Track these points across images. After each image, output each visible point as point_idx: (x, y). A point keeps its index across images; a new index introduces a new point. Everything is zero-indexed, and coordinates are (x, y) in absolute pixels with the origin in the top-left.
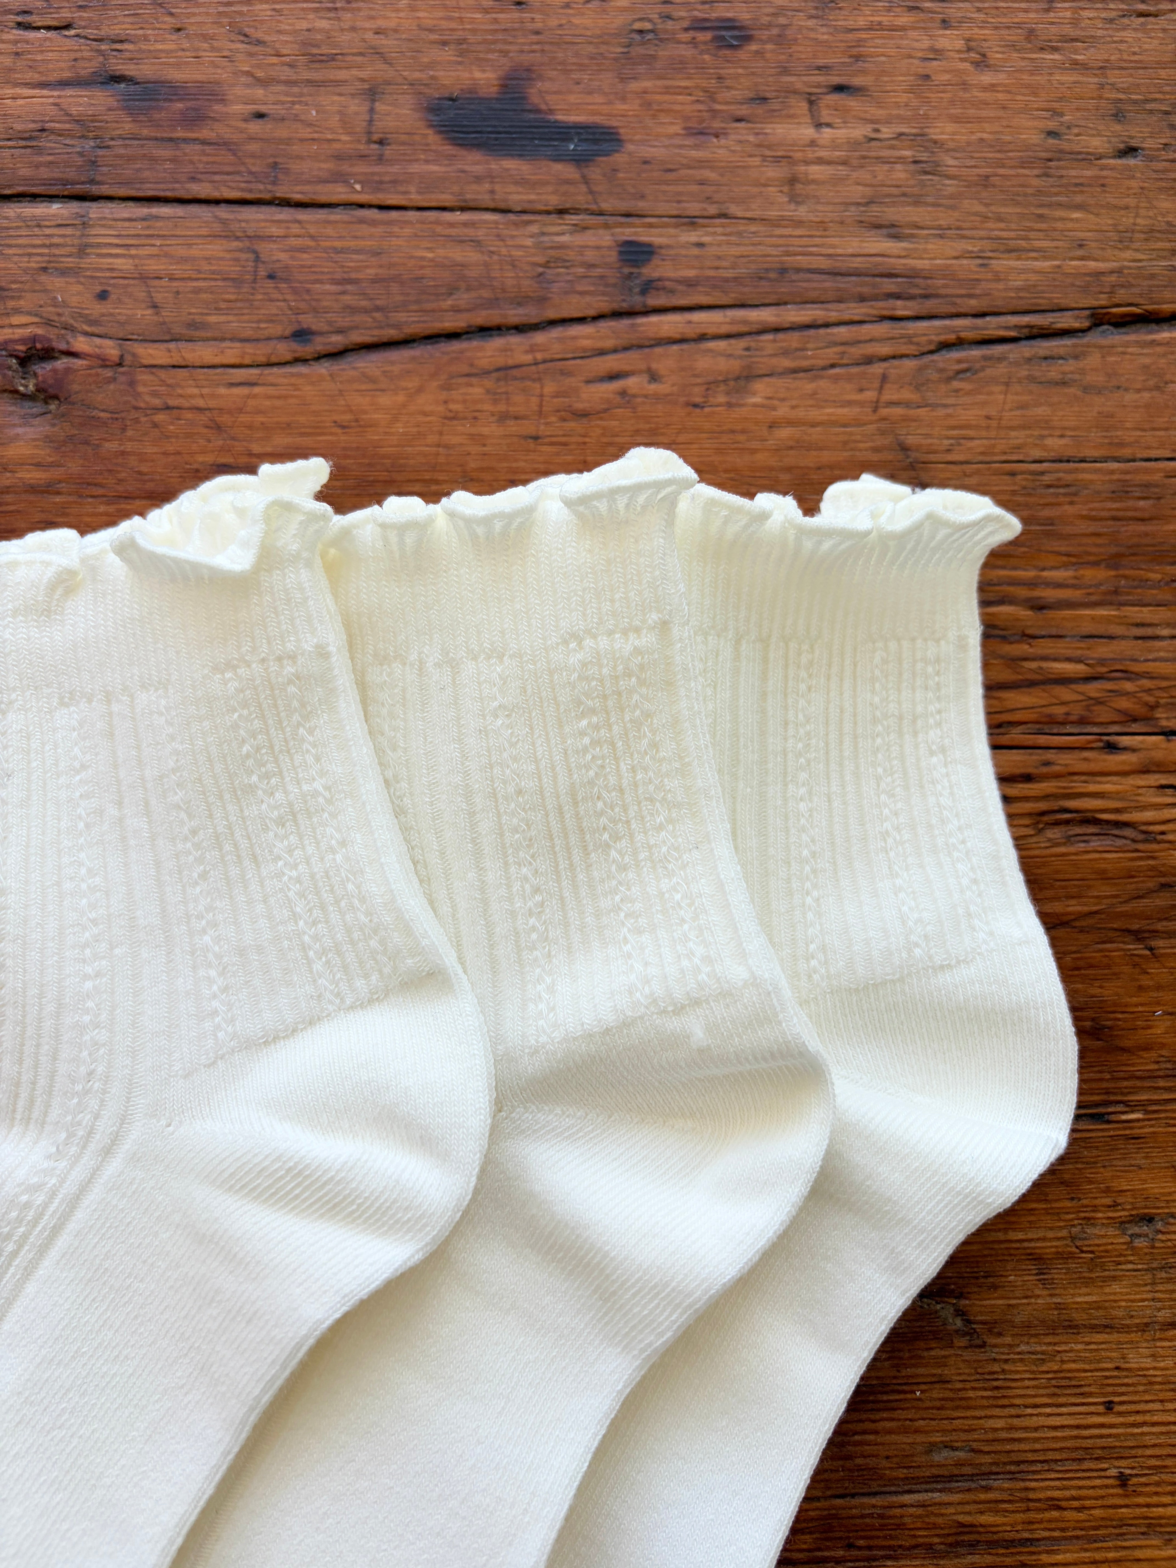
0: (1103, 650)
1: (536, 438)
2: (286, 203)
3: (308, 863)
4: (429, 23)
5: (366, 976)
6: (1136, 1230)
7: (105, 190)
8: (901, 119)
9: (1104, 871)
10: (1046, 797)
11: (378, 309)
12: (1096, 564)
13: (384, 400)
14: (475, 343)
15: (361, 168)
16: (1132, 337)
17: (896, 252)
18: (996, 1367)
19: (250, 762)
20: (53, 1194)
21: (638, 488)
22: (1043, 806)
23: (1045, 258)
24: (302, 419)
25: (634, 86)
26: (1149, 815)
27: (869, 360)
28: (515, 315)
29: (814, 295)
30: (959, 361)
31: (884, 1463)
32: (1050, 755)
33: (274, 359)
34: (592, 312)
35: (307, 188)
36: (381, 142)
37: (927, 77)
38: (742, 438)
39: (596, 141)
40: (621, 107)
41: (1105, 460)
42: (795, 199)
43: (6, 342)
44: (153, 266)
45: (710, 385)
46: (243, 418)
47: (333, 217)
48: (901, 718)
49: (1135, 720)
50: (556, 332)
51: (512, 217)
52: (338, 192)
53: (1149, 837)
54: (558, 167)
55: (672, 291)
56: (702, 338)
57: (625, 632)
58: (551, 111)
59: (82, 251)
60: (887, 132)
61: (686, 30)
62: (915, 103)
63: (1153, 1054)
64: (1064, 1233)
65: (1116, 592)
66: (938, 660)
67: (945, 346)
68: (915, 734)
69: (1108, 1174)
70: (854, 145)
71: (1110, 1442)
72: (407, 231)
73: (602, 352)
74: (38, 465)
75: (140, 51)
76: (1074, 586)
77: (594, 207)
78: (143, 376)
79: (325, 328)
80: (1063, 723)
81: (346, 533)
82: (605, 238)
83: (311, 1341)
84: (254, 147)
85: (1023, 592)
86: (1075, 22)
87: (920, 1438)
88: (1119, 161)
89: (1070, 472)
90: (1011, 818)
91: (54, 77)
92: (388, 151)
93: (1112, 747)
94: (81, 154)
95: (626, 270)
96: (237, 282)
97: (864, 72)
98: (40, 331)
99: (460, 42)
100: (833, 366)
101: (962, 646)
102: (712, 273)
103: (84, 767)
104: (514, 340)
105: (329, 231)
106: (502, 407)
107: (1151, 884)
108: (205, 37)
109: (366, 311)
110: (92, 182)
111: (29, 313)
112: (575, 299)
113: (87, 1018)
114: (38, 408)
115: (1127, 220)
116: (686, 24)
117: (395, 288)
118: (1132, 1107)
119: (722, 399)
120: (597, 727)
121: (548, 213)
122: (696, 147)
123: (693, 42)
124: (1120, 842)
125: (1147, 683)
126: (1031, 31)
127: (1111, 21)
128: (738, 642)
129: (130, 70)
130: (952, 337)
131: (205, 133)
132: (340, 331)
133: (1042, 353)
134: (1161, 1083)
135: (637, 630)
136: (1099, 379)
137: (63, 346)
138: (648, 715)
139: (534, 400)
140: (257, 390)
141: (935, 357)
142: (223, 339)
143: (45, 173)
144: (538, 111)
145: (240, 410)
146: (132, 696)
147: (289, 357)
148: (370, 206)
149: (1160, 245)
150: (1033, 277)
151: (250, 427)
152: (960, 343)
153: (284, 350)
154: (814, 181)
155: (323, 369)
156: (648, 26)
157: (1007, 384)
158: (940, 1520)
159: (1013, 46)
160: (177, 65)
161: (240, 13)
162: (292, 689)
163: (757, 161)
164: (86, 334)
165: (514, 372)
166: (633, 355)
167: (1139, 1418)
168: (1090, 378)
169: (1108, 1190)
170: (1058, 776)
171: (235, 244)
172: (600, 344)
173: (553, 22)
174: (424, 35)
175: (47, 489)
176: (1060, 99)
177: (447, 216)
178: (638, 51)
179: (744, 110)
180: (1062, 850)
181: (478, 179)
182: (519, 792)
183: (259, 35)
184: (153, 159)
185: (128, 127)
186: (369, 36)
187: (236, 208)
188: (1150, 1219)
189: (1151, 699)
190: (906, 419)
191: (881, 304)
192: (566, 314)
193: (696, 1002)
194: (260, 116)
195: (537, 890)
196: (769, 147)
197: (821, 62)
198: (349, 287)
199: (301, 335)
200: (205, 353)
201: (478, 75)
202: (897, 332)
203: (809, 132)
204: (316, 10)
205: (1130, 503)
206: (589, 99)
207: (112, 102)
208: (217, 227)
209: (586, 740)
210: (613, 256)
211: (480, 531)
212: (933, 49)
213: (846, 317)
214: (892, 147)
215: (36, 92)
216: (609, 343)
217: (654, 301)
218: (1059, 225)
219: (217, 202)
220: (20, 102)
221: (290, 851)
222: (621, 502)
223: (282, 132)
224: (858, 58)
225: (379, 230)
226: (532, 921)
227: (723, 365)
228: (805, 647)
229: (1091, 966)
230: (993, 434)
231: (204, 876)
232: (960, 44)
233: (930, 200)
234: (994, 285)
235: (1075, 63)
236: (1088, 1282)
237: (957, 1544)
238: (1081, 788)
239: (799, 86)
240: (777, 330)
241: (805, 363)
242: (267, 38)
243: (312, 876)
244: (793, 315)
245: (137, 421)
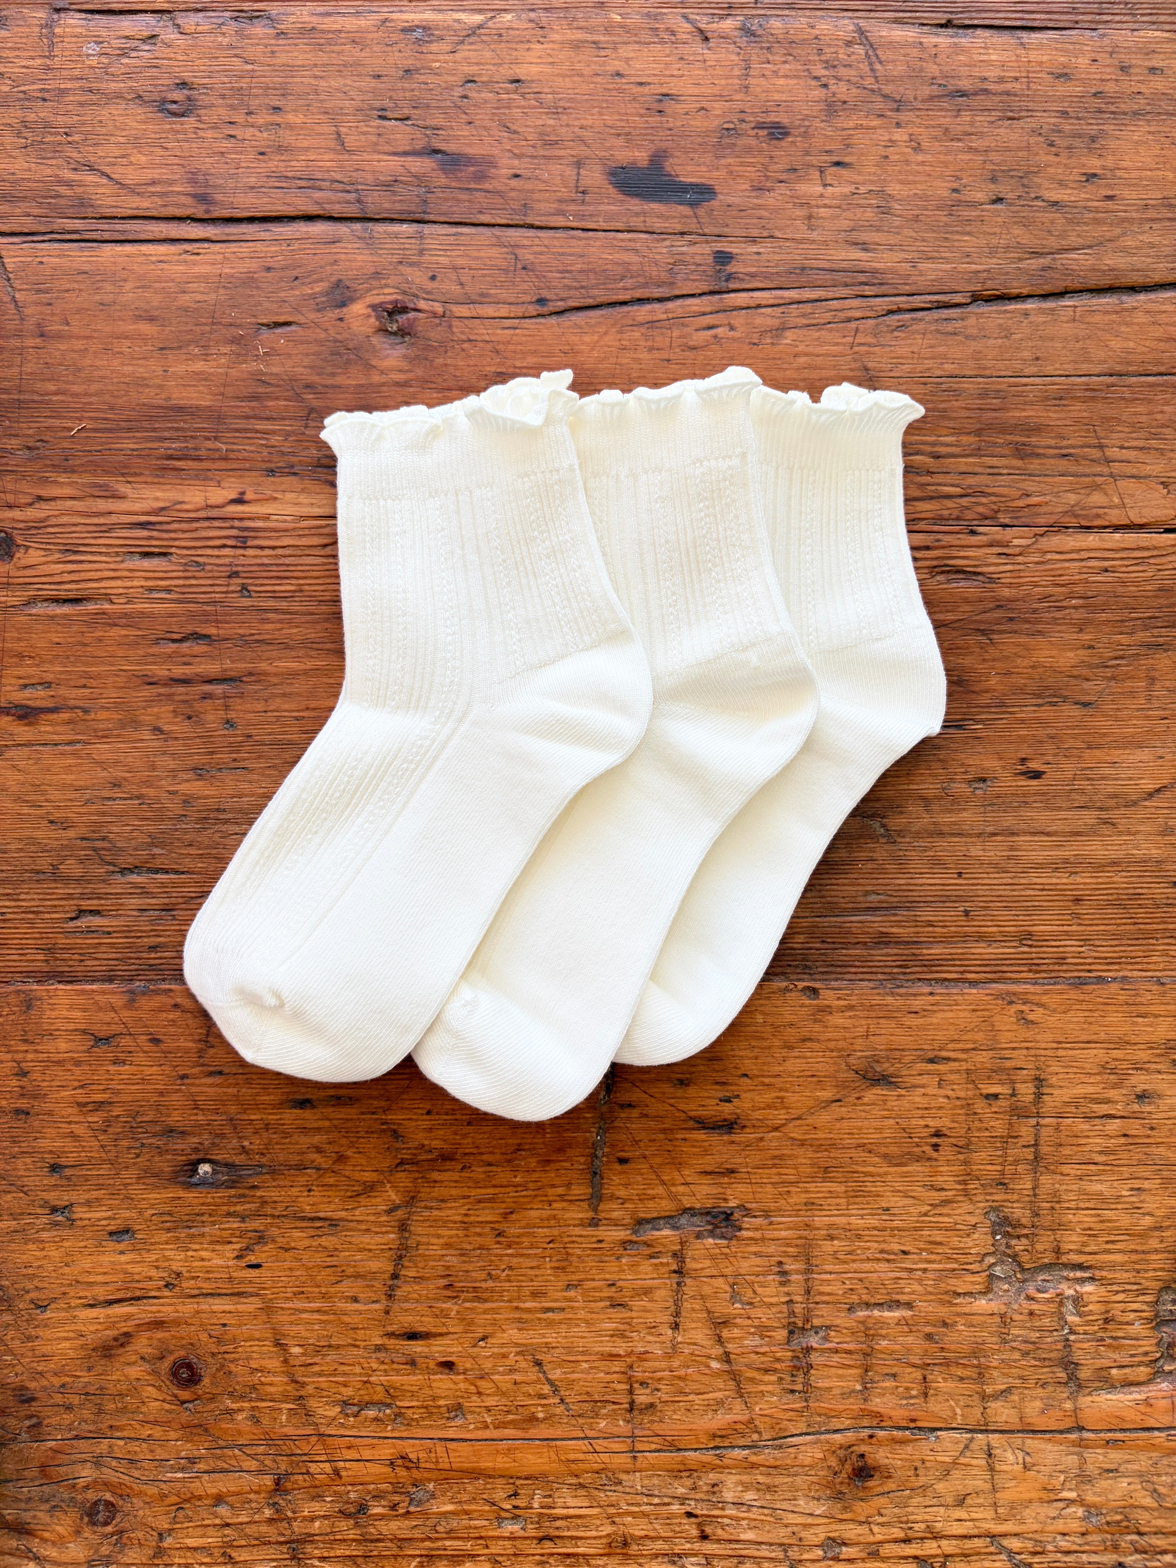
0: (971, 480)
1: (669, 360)
2: (532, 226)
3: (561, 577)
4: (610, 123)
5: (590, 634)
6: (977, 785)
7: (432, 217)
8: (872, 182)
9: (967, 598)
10: (937, 558)
11: (583, 287)
12: (969, 433)
13: (587, 339)
14: (635, 308)
15: (572, 207)
16: (994, 308)
17: (865, 259)
18: (901, 853)
19: (534, 525)
20: (434, 741)
21: (734, 386)
22: (935, 563)
23: (948, 263)
24: (542, 348)
25: (723, 161)
26: (992, 569)
27: (849, 320)
28: (657, 292)
29: (819, 283)
30: (899, 321)
31: (842, 900)
32: (940, 536)
33: (527, 315)
34: (699, 291)
35: (543, 218)
36: (583, 192)
37: (887, 157)
38: (779, 362)
39: (702, 193)
40: (716, 174)
41: (976, 376)
42: (811, 228)
43: (382, 303)
44: (460, 262)
45: (762, 333)
46: (511, 347)
47: (557, 235)
48: (860, 512)
49: (986, 518)
50: (679, 302)
51: (655, 236)
52: (560, 221)
53: (991, 580)
54: (681, 208)
55: (743, 280)
56: (759, 306)
57: (724, 458)
58: (677, 176)
59: (421, 252)
60: (863, 189)
61: (753, 128)
62: (879, 172)
63: (989, 695)
64: (939, 786)
65: (979, 449)
66: (880, 481)
67: (891, 312)
68: (867, 521)
69: (963, 756)
70: (845, 197)
71: (961, 893)
72: (598, 243)
73: (704, 314)
74: (400, 371)
75: (449, 135)
76: (956, 446)
77: (700, 231)
78: (456, 322)
79: (555, 298)
80: (948, 520)
81: (581, 408)
82: (707, 249)
83: (572, 796)
84: (513, 194)
85: (928, 449)
86: (972, 124)
87: (860, 888)
88: (992, 206)
89: (957, 383)
90: (916, 568)
91: (400, 149)
92: (587, 198)
93: (973, 533)
94: (418, 196)
95: (718, 268)
96: (506, 271)
97: (850, 154)
98: (399, 297)
99: (629, 134)
100: (829, 323)
101: (892, 474)
102: (764, 270)
103: (443, 529)
104: (657, 306)
105: (556, 243)
106: (650, 343)
107: (991, 605)
108: (485, 128)
109: (576, 288)
110: (424, 212)
111: (393, 287)
112: (690, 283)
113: (449, 655)
114: (398, 340)
115: (995, 241)
116: (753, 125)
117: (592, 276)
118: (978, 722)
119: (769, 341)
120: (708, 508)
121: (675, 234)
122: (757, 197)
123: (757, 136)
124: (976, 583)
125: (993, 499)
126: (947, 129)
127: (993, 122)
128: (777, 469)
129: (443, 146)
130: (895, 307)
131: (487, 186)
132: (562, 300)
133: (944, 316)
134: (993, 710)
135: (730, 457)
136: (974, 331)
137: (412, 306)
138: (734, 501)
139: (668, 340)
140: (518, 331)
141: (885, 318)
142: (499, 303)
143: (398, 207)
144: (670, 175)
145: (509, 343)
146: (471, 492)
147: (535, 313)
148: (578, 229)
149: (1012, 255)
150: (941, 273)
151: (515, 352)
152: (899, 311)
153: (532, 310)
154: (821, 218)
155: (553, 320)
156: (731, 126)
157: (924, 334)
158: (870, 930)
159: (935, 138)
160: (470, 145)
161: (504, 114)
162: (556, 487)
163: (790, 205)
164: (424, 299)
165: (657, 324)
166: (720, 315)
167: (975, 881)
168: (970, 331)
169: (963, 765)
170: (943, 547)
171: (505, 250)
172: (703, 309)
173: (679, 124)
174: (607, 130)
175: (405, 384)
176: (961, 170)
177: (620, 235)
178: (726, 141)
179: (784, 176)
180: (945, 586)
181: (637, 214)
182: (667, 542)
183: (515, 128)
184: (458, 200)
185: (443, 181)
186: (576, 129)
187: (504, 229)
188: (984, 780)
189: (996, 508)
190: (868, 353)
191: (856, 288)
192: (685, 292)
193: (754, 645)
194: (517, 176)
195: (674, 594)
196: (797, 198)
197: (827, 148)
198: (567, 275)
199: (541, 301)
200: (489, 311)
201: (637, 154)
202: (864, 304)
203: (820, 189)
204: (547, 113)
205: (989, 401)
206: (698, 169)
207: (434, 165)
208: (494, 240)
209: (702, 514)
210: (710, 260)
211: (653, 407)
212: (890, 141)
213: (838, 296)
214: (865, 198)
215: (391, 158)
216: (708, 309)
217: (732, 285)
218: (956, 244)
219: (494, 225)
220: (383, 163)
221: (552, 571)
222: (725, 393)
223: (529, 186)
224: (848, 146)
225: (583, 242)
226: (671, 609)
227: (770, 322)
228: (812, 472)
229: (958, 648)
230: (915, 361)
231: (509, 583)
232: (906, 137)
233: (886, 229)
234: (919, 278)
235: (971, 148)
236: (950, 811)
237: (879, 943)
238: (956, 554)
239: (815, 162)
240: (799, 302)
241: (814, 321)
242: (520, 130)
243: (563, 584)
244: (808, 294)
245: (453, 347)
